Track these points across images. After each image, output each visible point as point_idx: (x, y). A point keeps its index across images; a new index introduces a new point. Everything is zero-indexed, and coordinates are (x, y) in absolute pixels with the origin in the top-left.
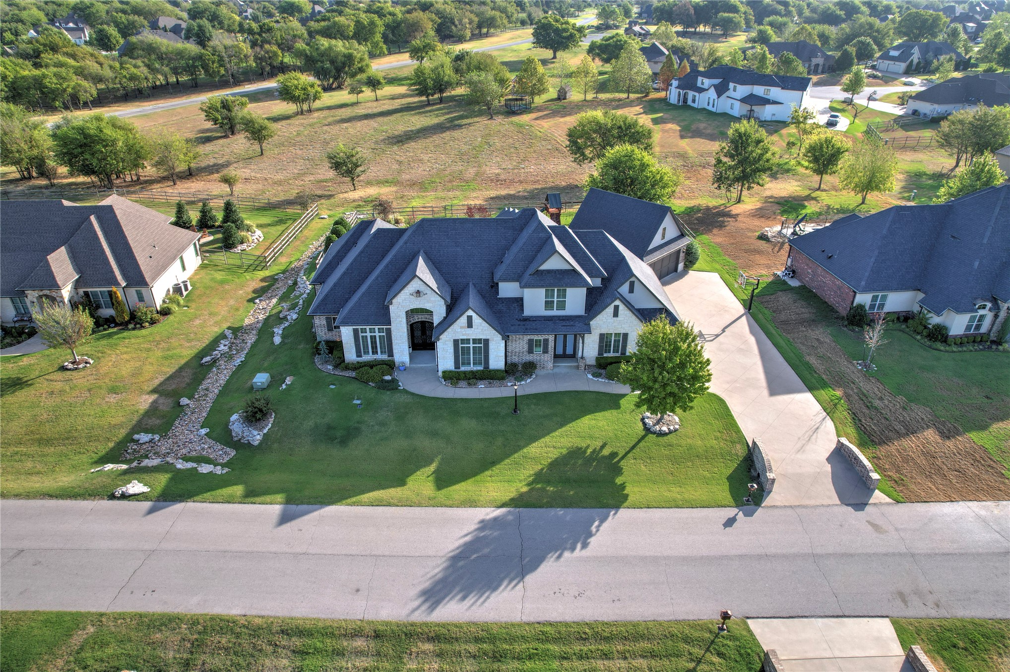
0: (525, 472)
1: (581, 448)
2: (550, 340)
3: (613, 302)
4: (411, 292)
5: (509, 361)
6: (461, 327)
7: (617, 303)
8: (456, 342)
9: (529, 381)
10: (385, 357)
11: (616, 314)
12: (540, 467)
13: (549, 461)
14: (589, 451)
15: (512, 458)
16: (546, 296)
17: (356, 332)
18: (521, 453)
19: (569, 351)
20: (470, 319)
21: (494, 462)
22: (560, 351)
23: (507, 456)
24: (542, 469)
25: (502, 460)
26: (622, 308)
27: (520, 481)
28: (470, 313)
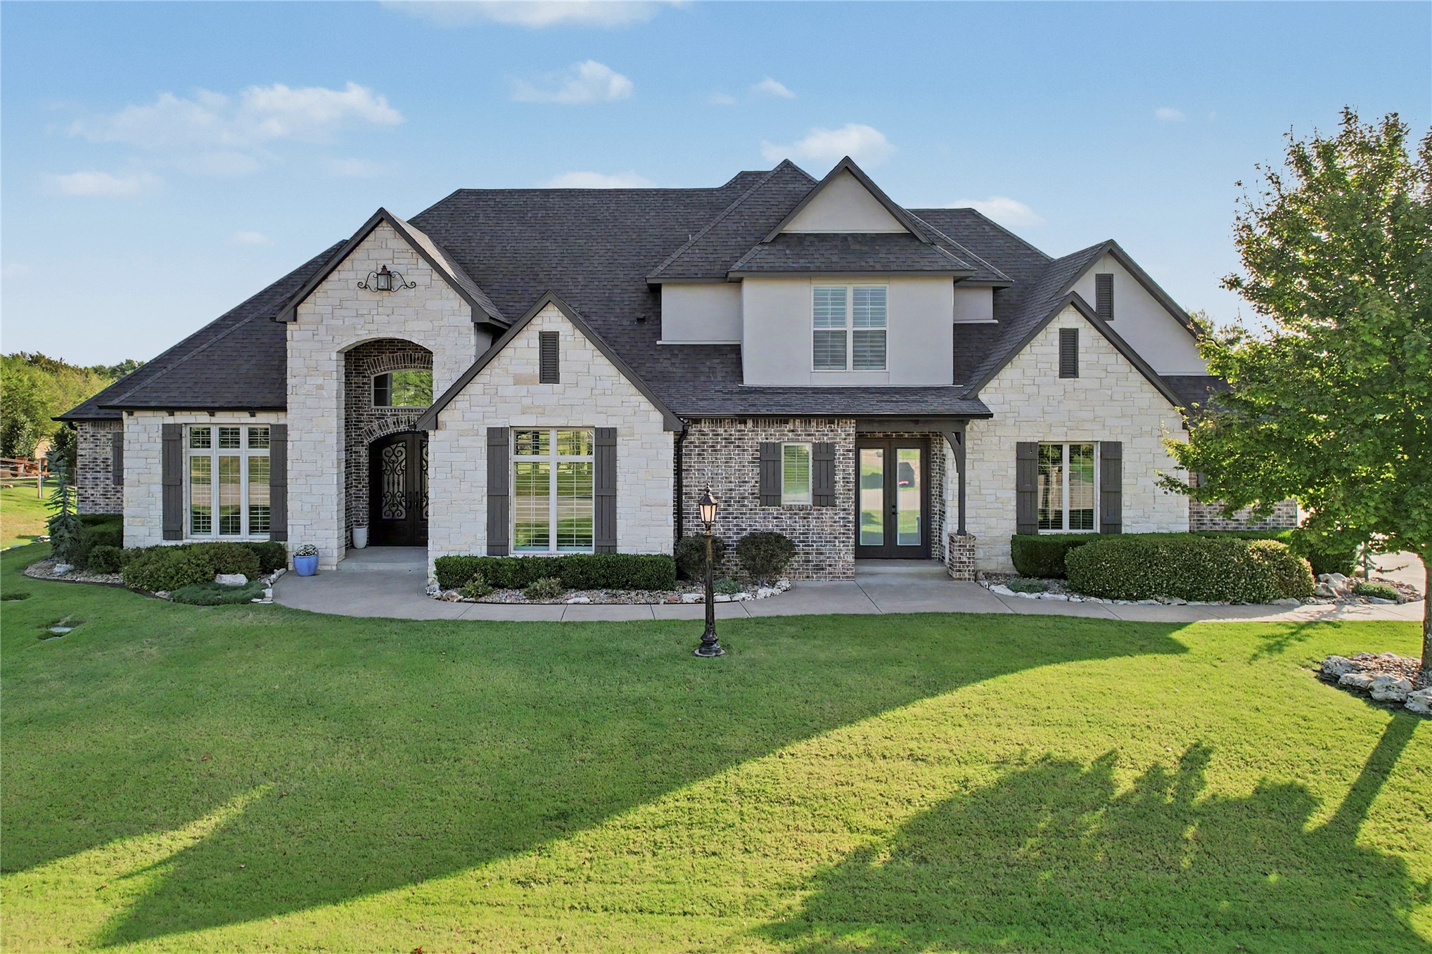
0: (753, 863)
1: (1073, 765)
2: (839, 450)
3: (1054, 313)
4: (362, 277)
5: (691, 529)
6: (518, 381)
7: (1069, 319)
8: (497, 440)
9: (763, 592)
10: (262, 538)
11: (1069, 367)
12: (849, 843)
13: (902, 814)
14: (1125, 780)
15: (676, 800)
16: (819, 317)
17: (171, 437)
18: (731, 776)
19: (908, 525)
20: (549, 343)
21: (564, 815)
22: (873, 530)
23: (651, 790)
24: (864, 855)
25: (616, 804)
26: (1088, 337)
27: (722, 911)
28: (551, 319)
